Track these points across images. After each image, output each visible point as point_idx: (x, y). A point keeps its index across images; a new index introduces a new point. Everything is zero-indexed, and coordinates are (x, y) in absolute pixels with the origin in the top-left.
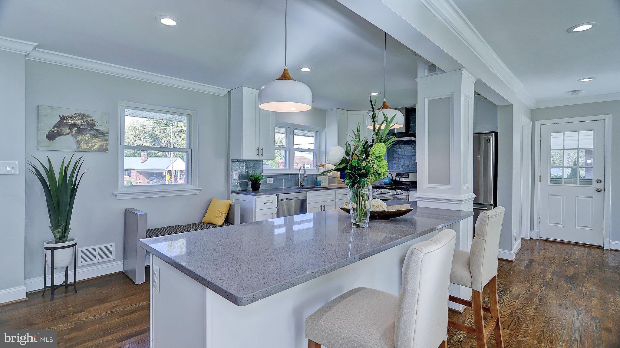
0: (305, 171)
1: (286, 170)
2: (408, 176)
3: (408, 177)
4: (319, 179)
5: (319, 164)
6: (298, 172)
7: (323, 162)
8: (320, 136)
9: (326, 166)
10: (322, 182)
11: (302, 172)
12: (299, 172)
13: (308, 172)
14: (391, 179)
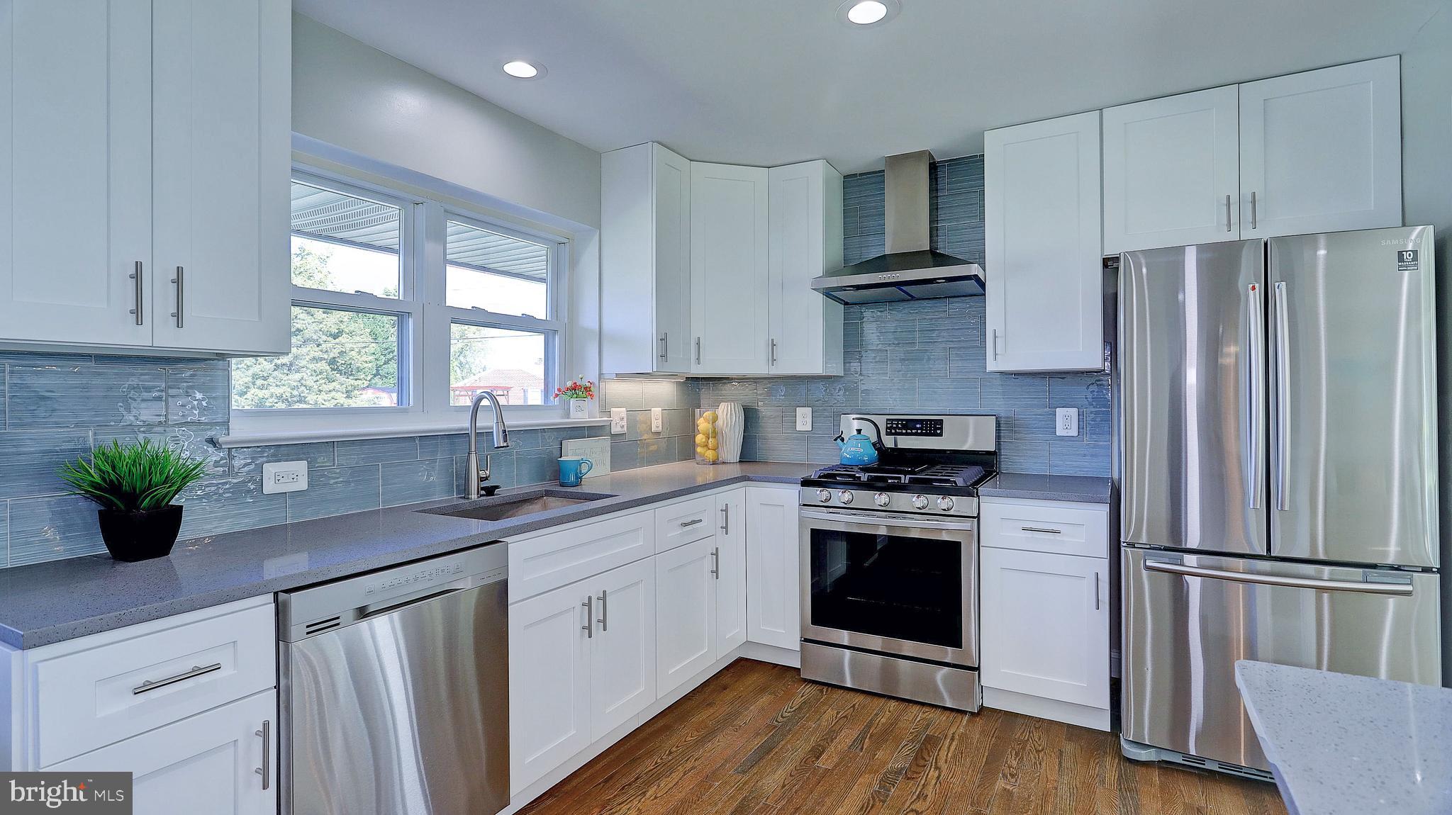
0: (501, 419)
1: (405, 411)
2: (941, 429)
3: (941, 435)
4: (573, 451)
5: (569, 384)
6: (464, 423)
7: (589, 375)
8: (574, 262)
9: (602, 392)
10: (584, 468)
11: (486, 421)
12: (467, 425)
13: (511, 421)
14: (874, 445)
